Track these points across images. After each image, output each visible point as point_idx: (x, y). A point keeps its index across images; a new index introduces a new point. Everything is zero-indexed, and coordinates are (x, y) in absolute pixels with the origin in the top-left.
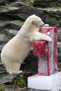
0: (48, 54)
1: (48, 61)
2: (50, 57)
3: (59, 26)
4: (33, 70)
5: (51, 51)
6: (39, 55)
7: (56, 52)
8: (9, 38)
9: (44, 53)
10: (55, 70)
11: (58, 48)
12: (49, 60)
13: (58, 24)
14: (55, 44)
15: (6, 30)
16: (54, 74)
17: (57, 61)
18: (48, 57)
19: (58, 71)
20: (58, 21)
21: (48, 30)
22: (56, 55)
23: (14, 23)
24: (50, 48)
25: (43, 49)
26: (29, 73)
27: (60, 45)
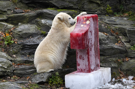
0: (88, 47)
1: (89, 56)
2: (91, 51)
3: (101, 13)
4: (71, 67)
5: (91, 43)
6: (77, 48)
7: (97, 44)
8: (42, 29)
9: (83, 46)
10: (97, 66)
11: (100, 40)
12: (90, 54)
13: (99, 11)
14: (96, 36)
15: (38, 19)
16: (96, 70)
17: (99, 55)
18: (88, 50)
19: (101, 66)
20: (99, 8)
21: (88, 19)
22: (97, 48)
23: (47, 11)
24: (90, 40)
25: (81, 42)
26: (66, 69)
27: (102, 36)
